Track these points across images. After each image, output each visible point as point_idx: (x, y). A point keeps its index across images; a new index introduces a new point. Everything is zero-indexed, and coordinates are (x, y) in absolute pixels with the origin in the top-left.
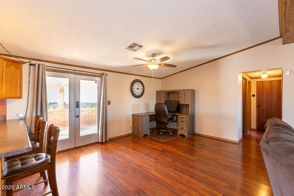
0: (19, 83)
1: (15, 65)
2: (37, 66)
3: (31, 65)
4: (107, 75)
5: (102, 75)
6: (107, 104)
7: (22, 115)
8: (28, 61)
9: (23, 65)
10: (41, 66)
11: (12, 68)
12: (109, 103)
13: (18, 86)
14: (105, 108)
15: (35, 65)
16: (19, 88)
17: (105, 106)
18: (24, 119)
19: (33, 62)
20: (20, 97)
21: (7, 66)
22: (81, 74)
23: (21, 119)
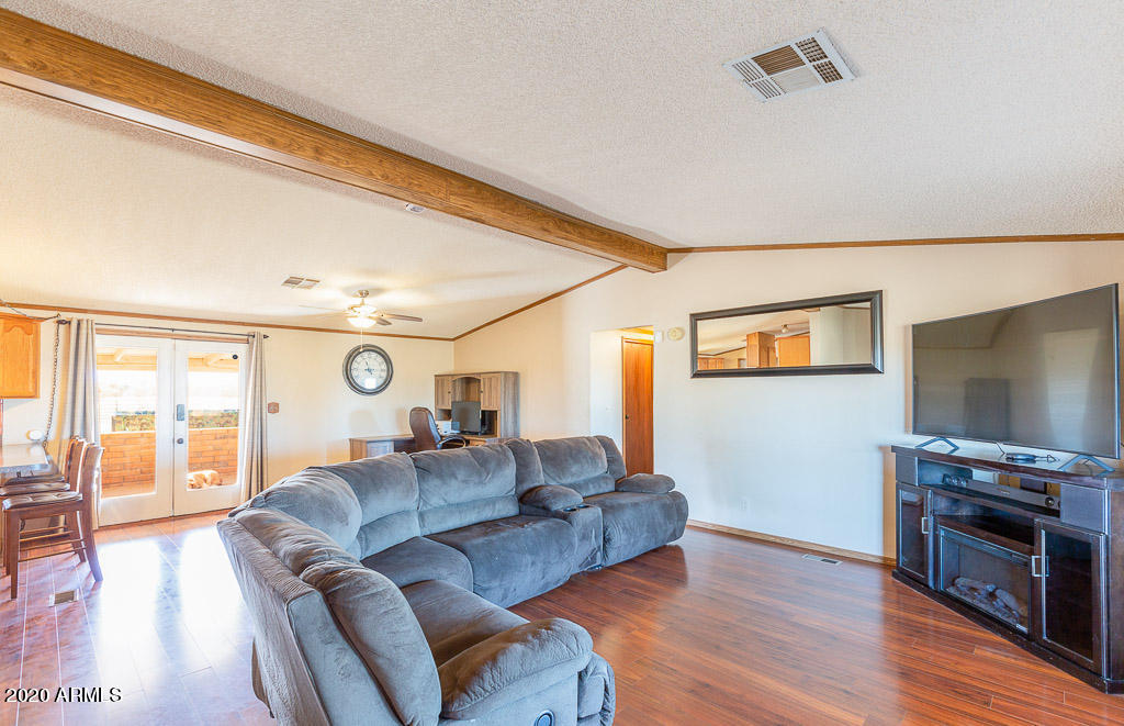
0: (31, 363)
1: (24, 325)
2: (74, 325)
3: (60, 322)
4: (265, 337)
5: (251, 339)
6: (265, 410)
7: (38, 435)
8: (55, 313)
9: (43, 325)
10: (84, 325)
11: (18, 332)
12: (274, 408)
13: (31, 371)
14: (257, 423)
15: (70, 323)
16: (31, 375)
17: (257, 416)
18: (44, 444)
19: (65, 316)
20: (34, 396)
21: (7, 330)
22: (188, 338)
23: (36, 443)
